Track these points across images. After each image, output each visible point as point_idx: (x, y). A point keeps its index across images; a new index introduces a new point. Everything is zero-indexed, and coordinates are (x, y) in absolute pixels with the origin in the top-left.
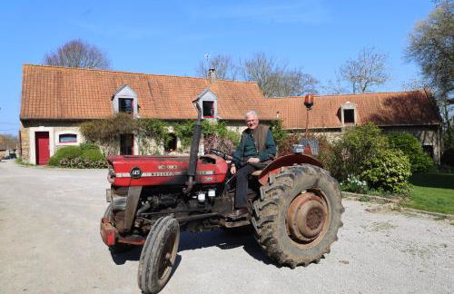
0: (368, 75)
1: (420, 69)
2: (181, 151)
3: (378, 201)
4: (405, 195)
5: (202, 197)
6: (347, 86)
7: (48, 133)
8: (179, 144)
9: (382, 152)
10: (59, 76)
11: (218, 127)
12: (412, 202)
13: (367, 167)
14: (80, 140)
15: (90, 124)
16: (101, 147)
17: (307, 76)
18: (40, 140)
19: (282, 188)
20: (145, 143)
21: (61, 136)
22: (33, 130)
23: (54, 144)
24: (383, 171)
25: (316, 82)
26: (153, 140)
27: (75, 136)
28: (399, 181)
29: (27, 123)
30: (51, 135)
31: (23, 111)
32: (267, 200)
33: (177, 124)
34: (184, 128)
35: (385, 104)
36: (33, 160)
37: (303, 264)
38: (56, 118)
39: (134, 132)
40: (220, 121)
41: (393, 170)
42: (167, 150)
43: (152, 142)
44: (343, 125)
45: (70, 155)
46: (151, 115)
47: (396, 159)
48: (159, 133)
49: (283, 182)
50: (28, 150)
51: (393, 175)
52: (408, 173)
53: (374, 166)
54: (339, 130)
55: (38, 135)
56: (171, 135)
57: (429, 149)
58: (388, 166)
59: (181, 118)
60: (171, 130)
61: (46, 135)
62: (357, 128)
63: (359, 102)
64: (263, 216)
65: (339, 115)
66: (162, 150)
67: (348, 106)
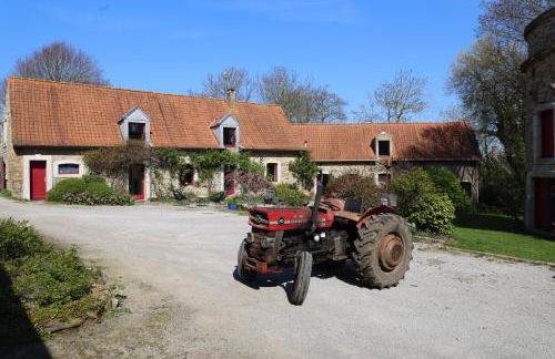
0: (404, 101)
1: (461, 102)
2: (198, 185)
3: (426, 241)
4: (450, 236)
5: (317, 238)
6: (381, 112)
7: (45, 162)
8: (196, 177)
9: (430, 197)
10: (53, 93)
11: (241, 158)
12: (456, 242)
13: (415, 210)
14: (83, 171)
15: (97, 152)
16: (107, 179)
17: (333, 96)
18: (35, 170)
19: (377, 231)
20: (157, 176)
21: (61, 166)
22: (27, 159)
23: (52, 176)
24: (431, 214)
25: (344, 104)
26: (167, 172)
27: (77, 166)
28: (445, 223)
29: (21, 150)
30: (48, 165)
31: (15, 135)
32: (365, 240)
33: (194, 154)
34: (202, 158)
35: (423, 135)
36: (27, 195)
37: (387, 287)
38: (56, 144)
39: (146, 162)
40: (244, 151)
41: (440, 213)
42: (182, 183)
43: (166, 175)
44: (378, 158)
45: (75, 189)
46: (166, 143)
47: (443, 204)
48: (174, 163)
49: (377, 226)
50: (21, 182)
51: (439, 217)
52: (453, 216)
53: (423, 209)
54: (373, 163)
55: (33, 164)
56: (188, 166)
57: (467, 186)
58: (435, 210)
59: (200, 146)
60: (187, 160)
61: (42, 164)
62: (394, 163)
63: (394, 133)
64: (362, 251)
65: (373, 146)
66: (176, 184)
67: (383, 137)
